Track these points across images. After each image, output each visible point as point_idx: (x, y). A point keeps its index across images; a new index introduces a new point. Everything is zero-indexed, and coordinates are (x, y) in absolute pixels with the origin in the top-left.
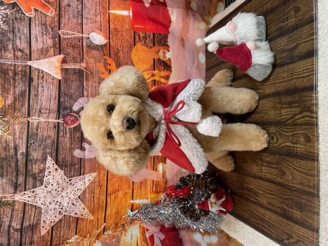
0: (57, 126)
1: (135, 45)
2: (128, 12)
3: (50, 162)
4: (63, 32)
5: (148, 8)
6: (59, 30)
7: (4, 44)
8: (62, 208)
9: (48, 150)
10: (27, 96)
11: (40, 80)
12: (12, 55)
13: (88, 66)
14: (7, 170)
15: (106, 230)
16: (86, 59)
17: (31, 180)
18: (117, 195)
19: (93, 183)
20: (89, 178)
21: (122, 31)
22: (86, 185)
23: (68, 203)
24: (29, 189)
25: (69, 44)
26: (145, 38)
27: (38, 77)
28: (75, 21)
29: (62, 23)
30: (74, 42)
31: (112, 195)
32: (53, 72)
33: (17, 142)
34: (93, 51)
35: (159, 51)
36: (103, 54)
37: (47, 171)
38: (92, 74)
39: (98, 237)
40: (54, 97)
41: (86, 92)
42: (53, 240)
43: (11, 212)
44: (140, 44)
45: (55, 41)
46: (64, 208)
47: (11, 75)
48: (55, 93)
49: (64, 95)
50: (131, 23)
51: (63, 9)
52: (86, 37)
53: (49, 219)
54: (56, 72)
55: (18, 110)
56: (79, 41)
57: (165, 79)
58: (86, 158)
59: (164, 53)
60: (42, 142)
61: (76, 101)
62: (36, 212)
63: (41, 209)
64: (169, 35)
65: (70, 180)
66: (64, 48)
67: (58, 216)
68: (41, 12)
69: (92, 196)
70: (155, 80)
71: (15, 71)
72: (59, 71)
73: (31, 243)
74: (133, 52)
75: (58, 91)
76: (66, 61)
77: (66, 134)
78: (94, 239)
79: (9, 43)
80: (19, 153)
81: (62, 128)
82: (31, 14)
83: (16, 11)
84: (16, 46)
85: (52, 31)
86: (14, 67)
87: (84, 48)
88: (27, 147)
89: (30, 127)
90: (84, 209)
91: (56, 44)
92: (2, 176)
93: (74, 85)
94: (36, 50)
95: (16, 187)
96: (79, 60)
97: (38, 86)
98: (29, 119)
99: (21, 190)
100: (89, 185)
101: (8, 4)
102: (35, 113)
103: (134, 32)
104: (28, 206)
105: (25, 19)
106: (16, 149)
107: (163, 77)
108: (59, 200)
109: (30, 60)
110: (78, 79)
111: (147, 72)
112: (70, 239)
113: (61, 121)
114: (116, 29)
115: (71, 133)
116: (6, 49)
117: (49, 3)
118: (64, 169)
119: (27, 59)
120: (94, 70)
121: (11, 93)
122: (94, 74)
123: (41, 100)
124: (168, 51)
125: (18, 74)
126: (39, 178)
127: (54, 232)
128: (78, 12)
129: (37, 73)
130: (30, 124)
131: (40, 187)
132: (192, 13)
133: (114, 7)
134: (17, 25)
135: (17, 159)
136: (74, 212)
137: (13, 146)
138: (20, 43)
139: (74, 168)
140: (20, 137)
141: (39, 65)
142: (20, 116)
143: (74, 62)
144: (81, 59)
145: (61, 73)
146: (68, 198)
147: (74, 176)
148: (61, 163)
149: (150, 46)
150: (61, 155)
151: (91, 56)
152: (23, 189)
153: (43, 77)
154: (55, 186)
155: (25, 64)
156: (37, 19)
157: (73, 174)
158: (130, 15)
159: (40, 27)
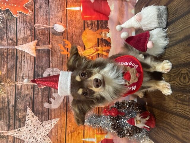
0: (33, 88)
1: (84, 30)
2: (80, 7)
3: (29, 111)
4: (37, 25)
5: (94, 3)
6: (34, 24)
7: (1, 36)
9: (28, 104)
10: (15, 68)
12: (6, 43)
13: (53, 47)
14: (4, 116)
16: (51, 42)
17: (18, 122)
18: (73, 134)
19: (57, 125)
20: (54, 121)
21: (75, 21)
22: (53, 127)
23: (41, 138)
24: (17, 128)
25: (40, 33)
26: (92, 24)
27: (22, 56)
28: (45, 18)
29: (36, 19)
30: (44, 32)
31: (69, 135)
32: (31, 52)
33: (9, 98)
34: (56, 36)
35: (102, 33)
36: (62, 38)
37: (27, 117)
38: (56, 52)
40: (31, 68)
41: (52, 64)
44: (88, 29)
45: (32, 32)
46: (38, 141)
47: (5, 55)
48: (31, 65)
49: (38, 66)
50: (82, 15)
51: (37, 10)
52: (51, 28)
54: (32, 52)
55: (10, 77)
56: (47, 31)
57: (106, 52)
58: (52, 108)
59: (105, 34)
60: (24, 98)
61: (45, 70)
63: (24, 141)
64: (109, 20)
65: (42, 123)
66: (37, 36)
68: (23, 13)
69: (56, 135)
70: (99, 54)
71: (8, 53)
72: (34, 51)
74: (83, 35)
75: (33, 64)
76: (38, 44)
77: (39, 92)
79: (4, 35)
80: (10, 105)
81: (36, 89)
82: (17, 16)
83: (8, 15)
84: (9, 37)
85: (30, 25)
86: (7, 50)
87: (50, 35)
88: (15, 101)
89: (17, 88)
91: (33, 34)
93: (44, 60)
94: (20, 38)
95: (9, 127)
96: (47, 43)
97: (22, 62)
98: (16, 83)
100: (54, 127)
101: (3, 11)
102: (20, 79)
103: (84, 21)
104: (16, 139)
105: (13, 19)
106: (8, 102)
107: (104, 51)
108: (35, 136)
109: (17, 45)
110: (46, 56)
111: (93, 48)
114: (71, 20)
115: (42, 92)
116: (2, 39)
117: (28, 8)
118: (37, 115)
120: (57, 48)
121: (6, 67)
122: (57, 52)
123: (23, 70)
124: (109, 32)
125: (10, 55)
126: (23, 121)
128: (47, 11)
129: (21, 53)
130: (17, 86)
131: (23, 127)
132: (126, 3)
133: (70, 5)
134: (9, 24)
135: (9, 109)
137: (7, 101)
138: (11, 34)
139: (45, 115)
140: (11, 95)
141: (22, 48)
142: (11, 81)
143: (44, 45)
144: (48, 42)
145: (36, 53)
146: (41, 135)
147: (44, 121)
148: (36, 112)
149: (95, 30)
150: (36, 106)
151: (55, 40)
152: (13, 128)
153: (25, 55)
154: (32, 127)
155: (14, 48)
156: (20, 18)
157: (43, 119)
158: (81, 10)
159: (22, 24)
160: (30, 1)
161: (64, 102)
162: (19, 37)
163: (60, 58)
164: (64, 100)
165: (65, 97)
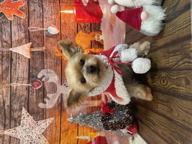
0: (28, 89)
1: (78, 33)
2: (73, 11)
3: (24, 111)
4: (31, 28)
5: (86, 6)
6: (29, 27)
8: (32, 140)
9: (23, 104)
10: (10, 70)
11: (17, 59)
12: (1, 45)
13: (47, 49)
17: (13, 122)
18: (67, 132)
19: (51, 124)
20: (49, 121)
21: (69, 24)
22: (47, 126)
23: (36, 137)
24: (12, 128)
25: (35, 35)
26: (85, 27)
27: (16, 58)
28: (38, 20)
29: (30, 22)
30: (38, 34)
31: (64, 133)
33: (5, 99)
34: (50, 39)
35: (95, 35)
36: (56, 40)
37: (23, 117)
38: (50, 53)
40: (26, 70)
41: (46, 65)
43: (2, 141)
44: (81, 31)
45: (26, 34)
46: (33, 140)
48: (26, 67)
49: (32, 68)
50: (75, 18)
51: (31, 13)
52: (45, 30)
54: (26, 54)
55: (5, 79)
56: (41, 33)
58: (47, 108)
59: (98, 36)
60: (19, 98)
61: (40, 72)
62: (17, 142)
63: (20, 140)
64: (101, 23)
65: (37, 123)
66: (31, 38)
68: (17, 16)
69: (51, 133)
71: (2, 55)
72: (30, 53)
74: (76, 37)
75: (28, 66)
76: (33, 46)
77: (33, 93)
80: (6, 106)
81: (31, 89)
82: (11, 18)
83: (2, 18)
84: (3, 39)
85: (24, 28)
86: (2, 52)
87: (44, 37)
88: (11, 102)
89: (12, 89)
90: (46, 141)
91: (27, 36)
93: (38, 62)
94: (14, 41)
95: (5, 126)
97: (16, 63)
98: (11, 85)
99: (8, 128)
100: (49, 126)
102: (15, 80)
103: (77, 23)
104: (12, 138)
105: (8, 22)
106: (4, 103)
108: (30, 135)
109: (11, 47)
110: (41, 58)
111: (86, 50)
113: (30, 85)
114: (65, 23)
115: (37, 93)
117: (22, 11)
118: (33, 115)
119: (9, 47)
120: (51, 50)
121: (1, 68)
122: (52, 52)
123: (18, 72)
124: (101, 35)
125: (4, 57)
126: (18, 121)
128: (40, 14)
129: (15, 55)
130: (12, 87)
131: (19, 127)
133: (63, 8)
134: (3, 26)
135: (5, 109)
136: (40, 143)
137: (2, 101)
138: (5, 37)
139: (40, 115)
140: (6, 95)
141: (16, 50)
142: (6, 83)
143: (38, 47)
144: (42, 44)
145: (30, 55)
146: (36, 134)
147: (39, 120)
148: (31, 112)
149: (88, 32)
150: (30, 106)
151: (49, 42)
152: (9, 127)
153: (19, 57)
154: (28, 126)
155: (8, 50)
156: (15, 21)
157: (38, 119)
158: (74, 13)
159: (17, 26)
160: (24, 4)
161: (59, 102)
162: (13, 39)
163: (54, 59)
164: (58, 100)
165: (59, 97)
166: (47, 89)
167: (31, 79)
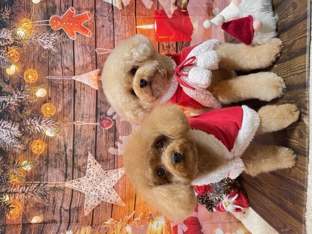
0: (96, 129)
2: (153, 25)
3: (90, 158)
4: (99, 50)
5: (171, 19)
6: (96, 48)
7: (55, 64)
8: (100, 195)
9: (89, 148)
10: (72, 104)
12: (61, 72)
14: (59, 163)
15: (136, 217)
17: (77, 171)
19: (124, 176)
20: (122, 171)
22: (119, 177)
23: (105, 191)
24: (76, 178)
25: (103, 59)
26: (169, 47)
27: (81, 89)
28: (108, 39)
29: (98, 42)
32: (91, 84)
33: (66, 141)
37: (89, 164)
39: (129, 222)
40: (93, 104)
42: (94, 220)
43: (62, 196)
45: (93, 58)
46: (102, 195)
47: (61, 88)
48: (93, 101)
49: (101, 102)
50: (156, 35)
51: (99, 29)
53: (90, 203)
54: (94, 84)
55: (66, 115)
58: (118, 154)
60: (85, 141)
61: (110, 107)
62: (81, 197)
63: (84, 194)
64: (191, 42)
65: (106, 173)
66: (99, 63)
67: (97, 201)
68: (81, 35)
69: (124, 187)
71: (63, 85)
72: (96, 82)
73: (77, 222)
75: (95, 99)
77: (102, 134)
78: (125, 223)
79: (59, 62)
80: (68, 150)
81: (99, 130)
82: (74, 37)
83: (62, 37)
84: (64, 65)
85: (90, 50)
86: (63, 81)
88: (74, 145)
89: (75, 129)
90: (118, 197)
91: (94, 61)
92: (56, 167)
94: (78, 66)
95: (66, 177)
97: (81, 96)
98: (75, 123)
100: (121, 177)
101: (57, 31)
102: (79, 117)
103: (159, 43)
104: (75, 191)
105: (69, 42)
106: (65, 146)
108: (98, 188)
109: (74, 75)
112: (107, 221)
113: (98, 124)
115: (107, 134)
116: (56, 68)
117: (87, 27)
118: (101, 163)
119: (72, 75)
121: (61, 102)
123: (83, 107)
125: (66, 87)
126: (83, 170)
127: (94, 214)
128: (110, 31)
129: (79, 86)
130: (75, 126)
131: (83, 177)
133: (140, 23)
134: (64, 48)
135: (66, 154)
136: (110, 199)
137: (63, 144)
138: (67, 62)
139: (110, 163)
140: (68, 137)
141: (81, 79)
142: (68, 120)
145: (98, 85)
146: (105, 187)
147: (109, 170)
148: (99, 159)
150: (98, 152)
152: (71, 179)
153: (84, 89)
154: (95, 177)
155: (70, 79)
156: (78, 41)
157: (108, 168)
158: (154, 28)
159: (81, 48)
160: (90, 18)
166: (119, 130)
167: (99, 116)
